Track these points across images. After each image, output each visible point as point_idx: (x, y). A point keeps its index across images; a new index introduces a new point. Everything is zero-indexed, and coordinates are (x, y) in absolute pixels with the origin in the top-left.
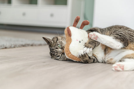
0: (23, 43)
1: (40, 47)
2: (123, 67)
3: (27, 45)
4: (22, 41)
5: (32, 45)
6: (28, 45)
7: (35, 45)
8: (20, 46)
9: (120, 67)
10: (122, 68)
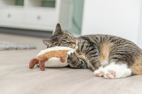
0: (7, 47)
1: (25, 51)
2: (115, 73)
3: (11, 49)
4: (6, 44)
5: (16, 49)
6: (13, 48)
7: (20, 49)
8: (4, 49)
9: (112, 74)
10: (114, 75)
